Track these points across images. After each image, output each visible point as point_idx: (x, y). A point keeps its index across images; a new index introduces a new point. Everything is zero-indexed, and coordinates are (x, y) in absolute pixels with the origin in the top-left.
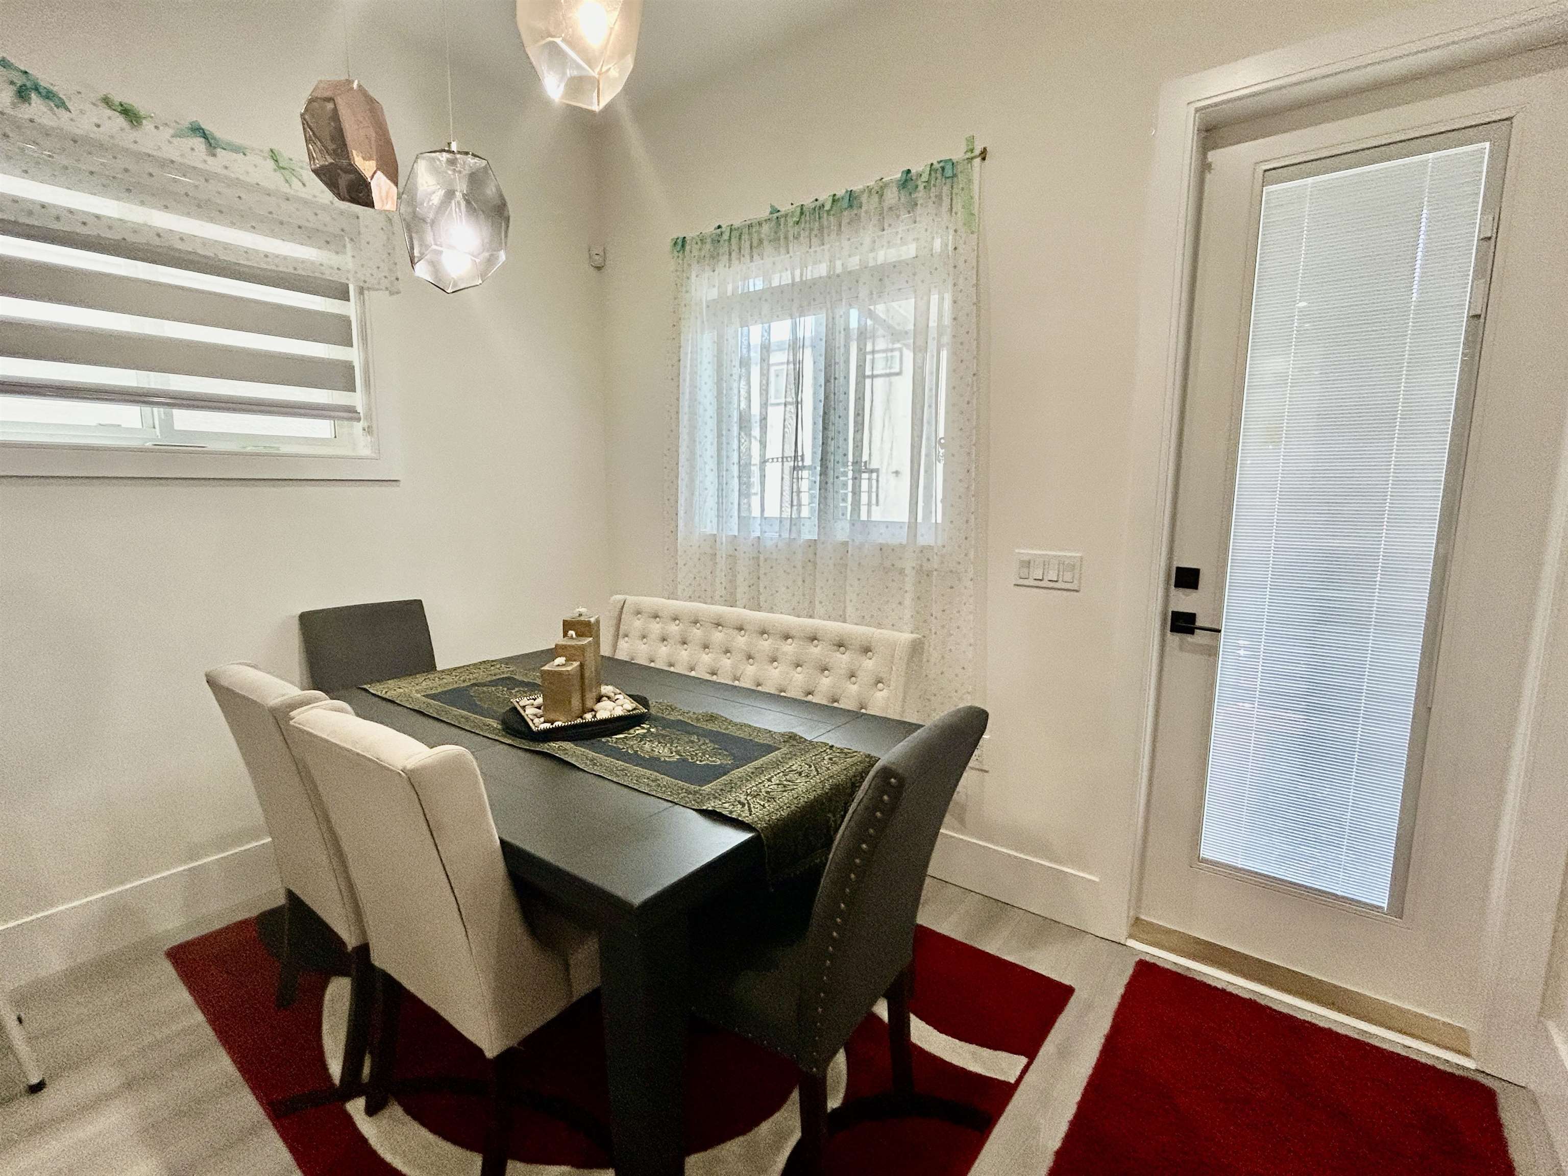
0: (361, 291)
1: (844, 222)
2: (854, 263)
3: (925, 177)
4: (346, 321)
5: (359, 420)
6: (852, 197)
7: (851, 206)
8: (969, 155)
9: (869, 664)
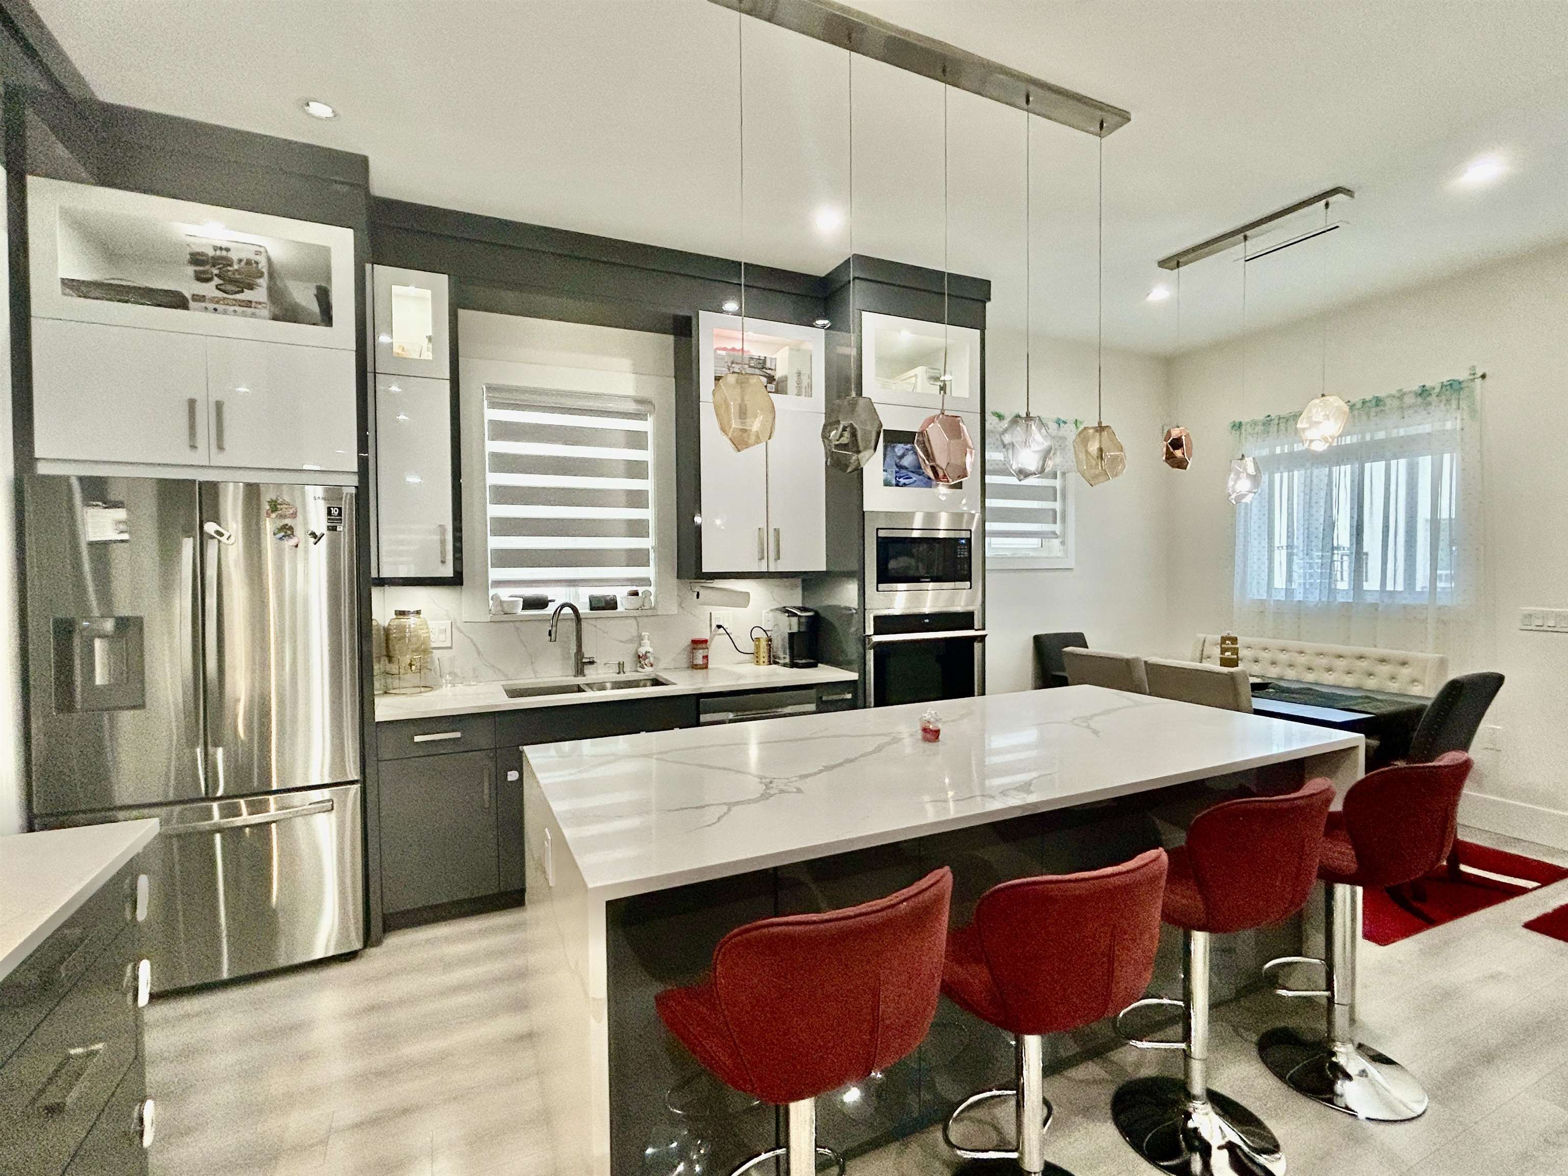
0: (1064, 474)
1: (1373, 414)
2: (1381, 435)
3: (1437, 390)
4: (1055, 489)
5: (1057, 538)
6: (1378, 401)
7: (1377, 405)
8: (1472, 377)
9: (1405, 671)
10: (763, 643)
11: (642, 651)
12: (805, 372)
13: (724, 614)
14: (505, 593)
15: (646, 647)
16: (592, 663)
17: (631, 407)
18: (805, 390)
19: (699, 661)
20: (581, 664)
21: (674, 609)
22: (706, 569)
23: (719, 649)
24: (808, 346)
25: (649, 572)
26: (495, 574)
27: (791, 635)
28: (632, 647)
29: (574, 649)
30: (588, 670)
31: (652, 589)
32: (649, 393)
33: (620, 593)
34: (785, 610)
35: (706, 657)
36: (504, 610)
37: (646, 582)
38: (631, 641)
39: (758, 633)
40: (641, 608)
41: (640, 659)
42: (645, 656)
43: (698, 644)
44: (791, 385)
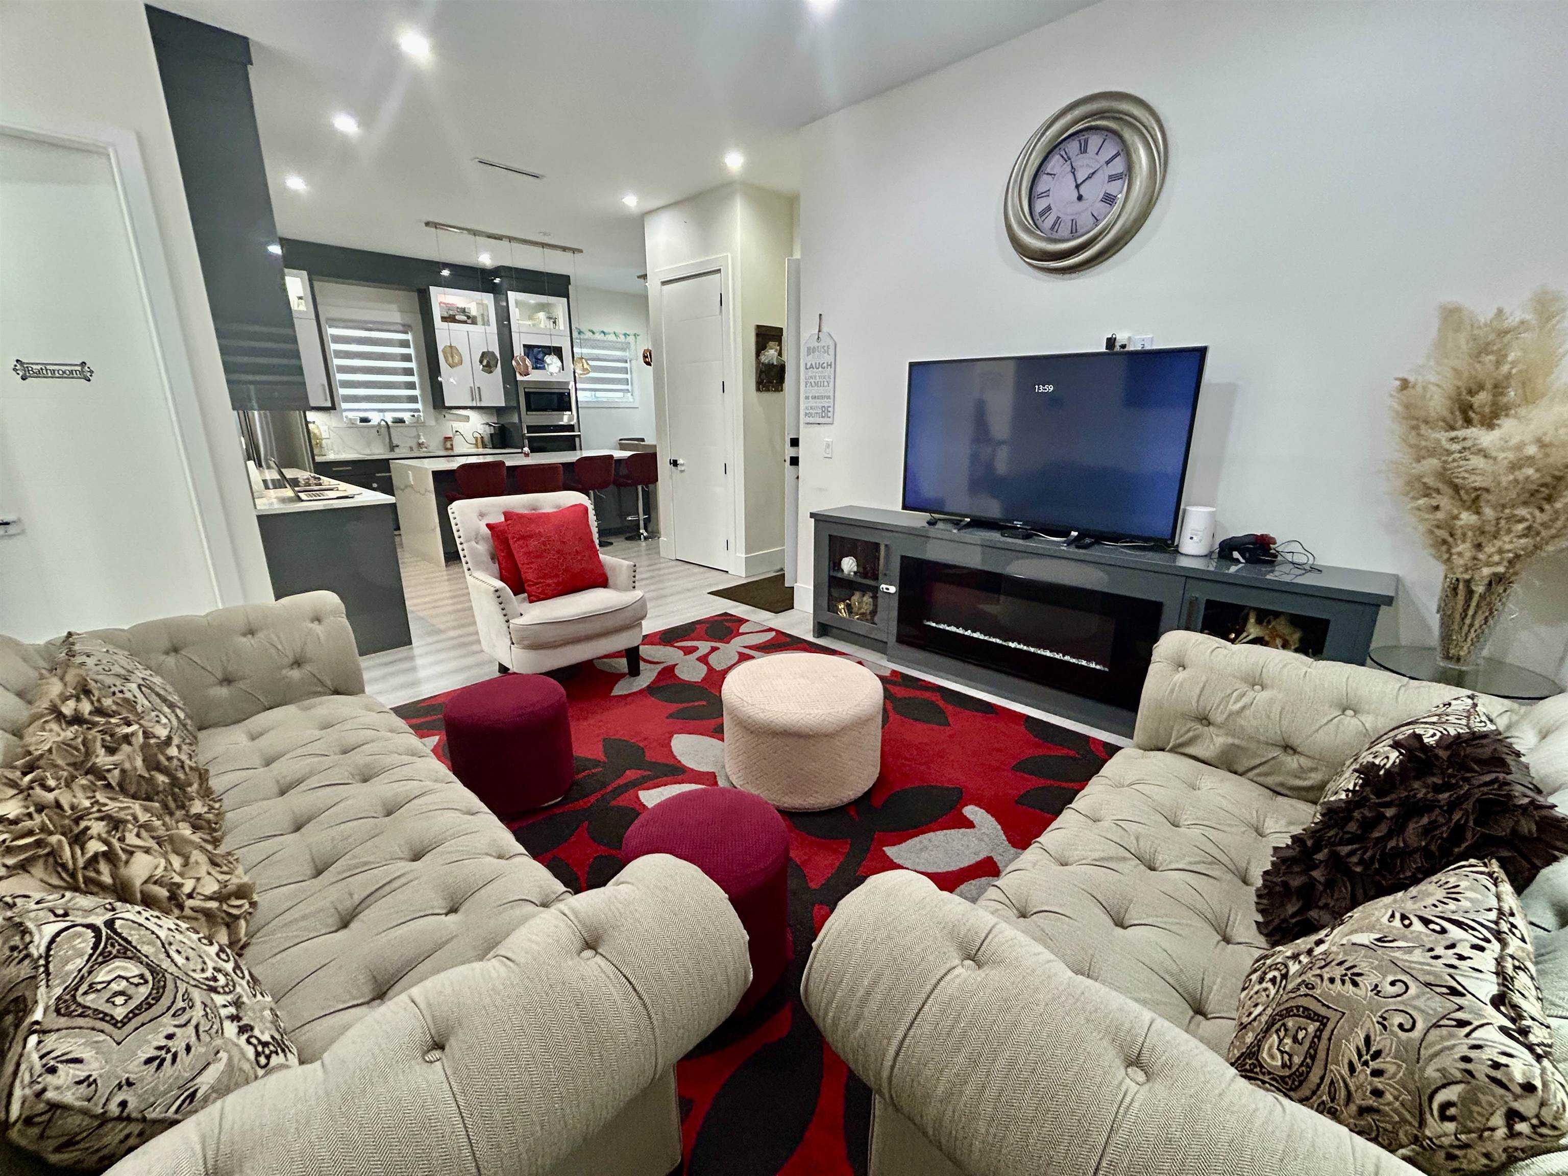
5: (628, 392)
10: (479, 441)
11: (421, 441)
12: (486, 314)
13: (458, 425)
14: (351, 415)
15: (422, 440)
16: (397, 446)
17: (401, 328)
18: (486, 323)
19: (449, 446)
20: (392, 448)
21: (433, 423)
22: (447, 405)
23: (457, 440)
24: (485, 302)
25: (419, 406)
26: (344, 406)
27: (491, 435)
28: (415, 440)
29: (387, 440)
30: (397, 450)
31: (421, 414)
32: (408, 321)
33: (406, 416)
34: (487, 424)
35: (452, 445)
36: (352, 422)
37: (417, 410)
38: (414, 437)
39: (476, 435)
40: (417, 422)
41: (420, 445)
42: (422, 444)
43: (447, 439)
44: (479, 320)
